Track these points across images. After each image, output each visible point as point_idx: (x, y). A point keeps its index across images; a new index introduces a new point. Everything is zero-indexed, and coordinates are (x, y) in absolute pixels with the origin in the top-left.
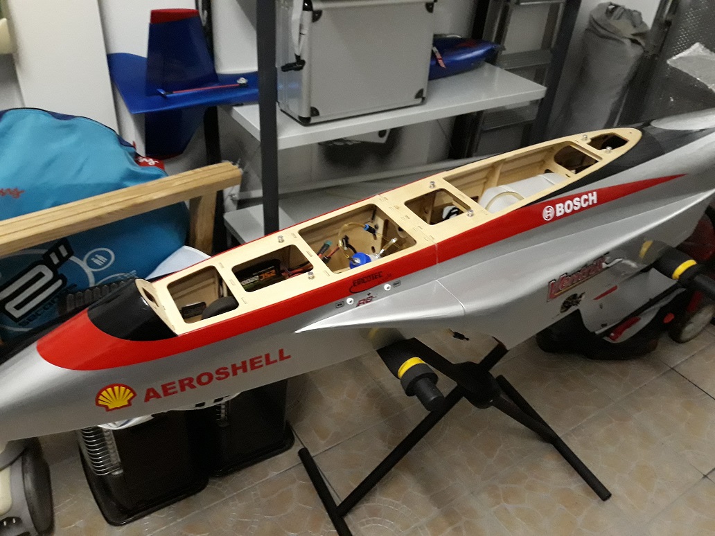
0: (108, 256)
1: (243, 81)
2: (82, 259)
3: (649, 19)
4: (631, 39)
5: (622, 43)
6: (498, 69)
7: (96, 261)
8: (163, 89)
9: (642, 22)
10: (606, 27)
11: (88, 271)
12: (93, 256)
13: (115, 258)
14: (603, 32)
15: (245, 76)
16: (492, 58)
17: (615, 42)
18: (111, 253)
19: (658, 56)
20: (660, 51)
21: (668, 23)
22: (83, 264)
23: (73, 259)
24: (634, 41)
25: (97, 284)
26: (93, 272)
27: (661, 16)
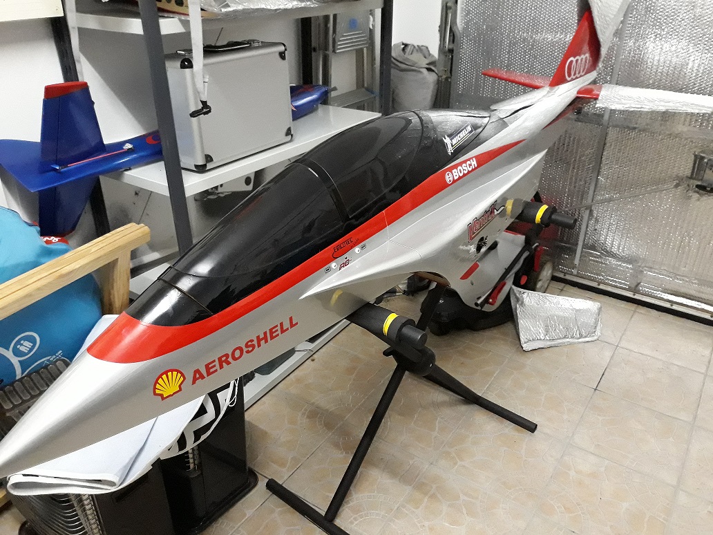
0: (32, 340)
1: (128, 146)
2: (8, 349)
3: (435, 51)
4: (427, 68)
5: (420, 72)
6: (331, 107)
7: (22, 349)
8: (57, 164)
9: (430, 54)
10: (404, 62)
11: (15, 361)
12: (18, 343)
13: (40, 340)
14: (403, 66)
15: (129, 141)
16: (324, 100)
17: (414, 73)
18: (35, 335)
19: (450, 78)
20: (451, 73)
21: (451, 51)
22: (9, 354)
24: (429, 70)
25: (24, 375)
26: (19, 361)
27: (444, 47)
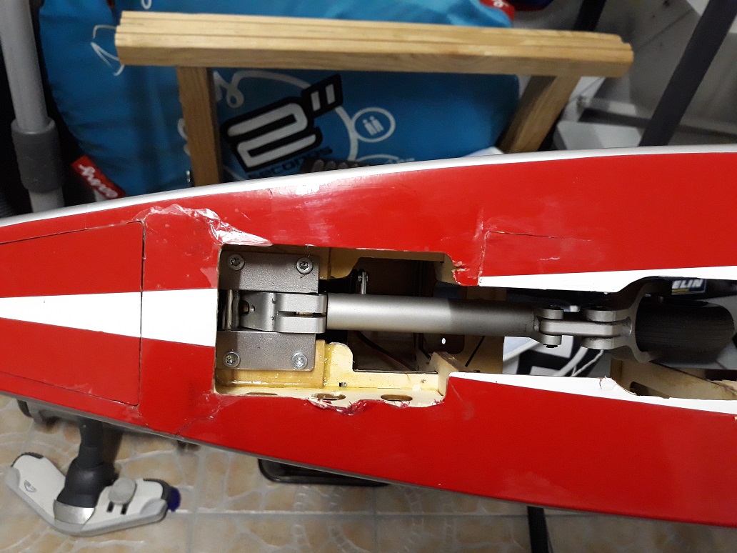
0: (386, 124)
2: (351, 116)
7: (368, 126)
11: (354, 136)
12: (367, 116)
13: (395, 131)
22: (350, 124)
23: (340, 111)
25: (359, 160)
26: (359, 140)
